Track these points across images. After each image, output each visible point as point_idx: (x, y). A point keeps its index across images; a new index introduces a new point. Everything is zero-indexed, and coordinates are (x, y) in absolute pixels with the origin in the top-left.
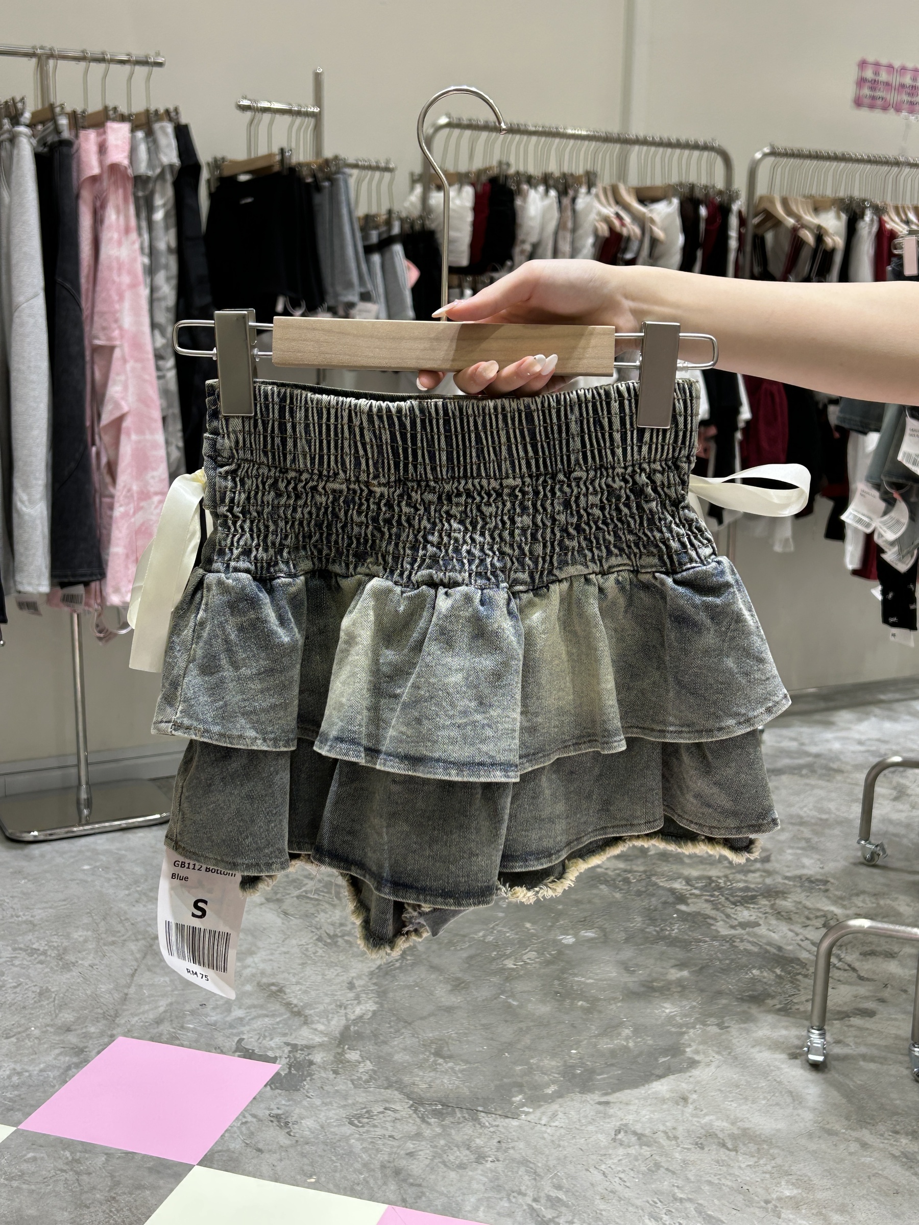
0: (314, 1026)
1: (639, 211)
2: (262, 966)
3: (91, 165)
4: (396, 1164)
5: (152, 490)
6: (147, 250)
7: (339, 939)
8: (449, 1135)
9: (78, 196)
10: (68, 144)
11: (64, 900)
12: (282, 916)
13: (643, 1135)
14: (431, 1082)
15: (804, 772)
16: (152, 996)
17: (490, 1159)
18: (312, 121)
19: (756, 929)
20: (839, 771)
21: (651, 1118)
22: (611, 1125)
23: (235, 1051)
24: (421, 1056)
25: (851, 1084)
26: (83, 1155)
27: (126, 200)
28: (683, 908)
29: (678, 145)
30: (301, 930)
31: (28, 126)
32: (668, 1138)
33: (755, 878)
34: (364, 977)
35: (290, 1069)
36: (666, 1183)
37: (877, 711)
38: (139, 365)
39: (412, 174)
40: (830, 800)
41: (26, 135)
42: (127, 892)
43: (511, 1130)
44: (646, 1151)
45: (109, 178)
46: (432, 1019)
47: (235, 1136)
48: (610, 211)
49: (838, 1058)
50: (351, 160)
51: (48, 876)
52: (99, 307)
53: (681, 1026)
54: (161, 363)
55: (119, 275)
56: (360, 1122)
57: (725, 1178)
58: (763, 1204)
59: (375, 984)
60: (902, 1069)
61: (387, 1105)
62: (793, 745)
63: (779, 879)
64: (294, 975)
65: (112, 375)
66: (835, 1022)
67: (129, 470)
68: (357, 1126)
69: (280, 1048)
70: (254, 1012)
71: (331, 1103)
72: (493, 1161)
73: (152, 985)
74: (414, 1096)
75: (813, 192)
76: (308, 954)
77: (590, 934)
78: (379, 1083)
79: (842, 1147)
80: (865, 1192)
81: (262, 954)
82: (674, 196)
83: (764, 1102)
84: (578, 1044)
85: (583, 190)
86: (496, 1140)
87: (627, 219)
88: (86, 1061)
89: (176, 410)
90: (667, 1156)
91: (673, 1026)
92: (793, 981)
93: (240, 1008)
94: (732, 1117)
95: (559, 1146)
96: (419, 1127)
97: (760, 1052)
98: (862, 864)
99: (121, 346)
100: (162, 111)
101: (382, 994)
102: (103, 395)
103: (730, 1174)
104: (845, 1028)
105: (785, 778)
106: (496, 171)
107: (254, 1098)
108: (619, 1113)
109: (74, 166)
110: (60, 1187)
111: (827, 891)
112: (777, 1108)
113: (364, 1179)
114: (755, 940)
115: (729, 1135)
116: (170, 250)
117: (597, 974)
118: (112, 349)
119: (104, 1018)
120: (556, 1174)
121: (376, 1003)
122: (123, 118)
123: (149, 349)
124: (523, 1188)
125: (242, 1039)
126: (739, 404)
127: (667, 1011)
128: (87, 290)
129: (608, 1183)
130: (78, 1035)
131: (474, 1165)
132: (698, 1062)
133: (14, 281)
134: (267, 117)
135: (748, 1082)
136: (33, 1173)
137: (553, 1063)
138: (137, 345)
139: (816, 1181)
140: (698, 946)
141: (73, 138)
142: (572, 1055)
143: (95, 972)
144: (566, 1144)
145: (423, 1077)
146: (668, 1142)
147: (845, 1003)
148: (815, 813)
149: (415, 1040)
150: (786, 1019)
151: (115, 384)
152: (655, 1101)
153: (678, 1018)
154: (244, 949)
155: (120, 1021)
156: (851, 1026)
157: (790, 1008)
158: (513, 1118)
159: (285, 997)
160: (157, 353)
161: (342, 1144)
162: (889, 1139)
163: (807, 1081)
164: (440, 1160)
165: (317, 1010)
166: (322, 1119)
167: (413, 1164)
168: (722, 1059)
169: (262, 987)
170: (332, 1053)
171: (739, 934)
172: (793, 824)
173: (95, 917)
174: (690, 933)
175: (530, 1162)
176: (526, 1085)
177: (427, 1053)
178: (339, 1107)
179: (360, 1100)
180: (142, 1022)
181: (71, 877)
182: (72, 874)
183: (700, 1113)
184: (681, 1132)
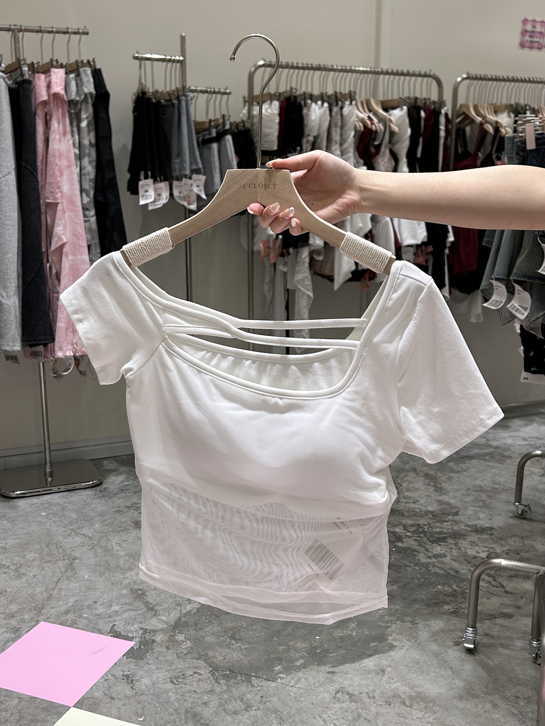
0: (160, 617)
1: (383, 115)
2: (135, 578)
3: (43, 95)
4: (195, 710)
6: (77, 145)
8: (231, 691)
9: (35, 114)
11: (27, 534)
13: (352, 694)
14: (225, 656)
15: (487, 457)
16: (66, 595)
17: (254, 708)
19: (444, 559)
20: (510, 457)
21: (360, 683)
22: (333, 688)
23: (109, 633)
24: (222, 639)
25: (490, 662)
27: (63, 116)
28: (399, 544)
31: (4, 72)
32: (369, 697)
33: (447, 525)
35: (140, 645)
37: (537, 419)
38: (73, 214)
39: (244, 97)
40: (501, 476)
41: (2, 77)
42: (64, 529)
43: (271, 689)
44: (353, 706)
45: (54, 102)
47: (99, 688)
48: (363, 115)
49: (485, 646)
51: (20, 518)
52: (49, 180)
53: (387, 622)
54: (87, 212)
55: (60, 161)
56: (177, 681)
60: (526, 653)
61: (196, 670)
63: (462, 527)
65: (57, 220)
66: (486, 621)
67: (68, 277)
68: (175, 684)
69: (136, 631)
70: (125, 607)
71: (161, 668)
72: (255, 710)
73: (68, 588)
74: (213, 665)
75: (495, 101)
79: (480, 706)
81: (137, 571)
82: (404, 105)
83: (433, 674)
84: (321, 632)
85: (347, 103)
86: (260, 696)
87: (375, 120)
89: (97, 241)
90: (366, 709)
91: (383, 622)
92: (462, 593)
93: (117, 604)
94: (412, 684)
95: (299, 701)
96: (213, 685)
98: (516, 517)
99: (62, 203)
100: (85, 61)
102: (52, 232)
103: (405, 723)
104: (493, 626)
105: (474, 461)
107: (115, 664)
108: (340, 680)
109: (33, 95)
111: (492, 534)
112: (441, 679)
113: (174, 719)
114: (442, 566)
115: (408, 696)
116: (91, 144)
118: (57, 204)
119: (35, 609)
120: (294, 720)
122: (62, 66)
123: (79, 204)
125: (115, 625)
126: (447, 232)
128: (42, 170)
131: (244, 712)
132: (395, 646)
135: (425, 660)
137: (304, 645)
138: (72, 202)
140: (405, 569)
141: (31, 79)
142: (316, 640)
143: (35, 580)
144: (303, 699)
145: (221, 652)
146: (369, 700)
147: (494, 609)
148: (491, 484)
149: (220, 628)
150: (455, 618)
151: (58, 226)
152: (363, 672)
153: (386, 617)
154: (126, 566)
155: (44, 611)
156: (496, 624)
157: (459, 612)
158: (273, 681)
159: (145, 598)
160: (84, 207)
161: (164, 695)
162: (511, 702)
163: (463, 660)
164: (223, 708)
165: (163, 607)
166: (155, 679)
167: (205, 710)
168: (410, 644)
169: (132, 591)
170: (168, 635)
171: (432, 562)
172: (476, 491)
173: (42, 545)
174: (402, 561)
175: (279, 711)
176: (284, 659)
177: (226, 637)
178: (166, 671)
179: (180, 667)
180: (57, 612)
181: (34, 520)
182: (34, 518)
183: (391, 681)
184: (377, 693)
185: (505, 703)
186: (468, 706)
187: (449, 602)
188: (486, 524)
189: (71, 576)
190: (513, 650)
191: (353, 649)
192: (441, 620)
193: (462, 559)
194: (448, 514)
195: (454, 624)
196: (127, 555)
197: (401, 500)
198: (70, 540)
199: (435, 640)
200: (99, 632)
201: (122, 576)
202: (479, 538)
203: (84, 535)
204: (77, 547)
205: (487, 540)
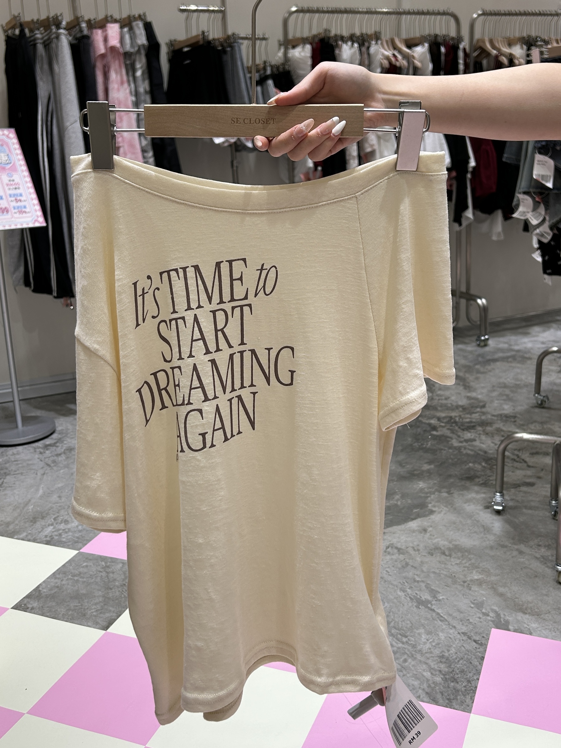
1: (407, 52)
3: (101, 48)
6: (133, 93)
9: (94, 67)
13: (400, 549)
15: (510, 360)
18: (220, 15)
19: (474, 443)
20: (530, 359)
21: (406, 540)
22: (384, 544)
25: (517, 521)
26: (111, 564)
27: (120, 66)
29: (428, 13)
31: (65, 29)
32: (414, 550)
33: (476, 416)
36: (411, 573)
37: (554, 325)
39: (279, 41)
40: (522, 374)
41: (64, 34)
44: (402, 557)
45: (111, 54)
48: (389, 53)
49: (511, 508)
50: (242, 35)
53: (427, 493)
54: (146, 154)
57: (443, 570)
58: (462, 583)
60: (546, 513)
62: (506, 346)
63: (489, 416)
66: (512, 489)
75: (508, 35)
79: (509, 553)
80: (518, 576)
82: (425, 42)
83: (468, 531)
85: (373, 42)
87: (399, 57)
90: (412, 559)
91: (423, 493)
92: (491, 469)
94: (450, 539)
97: (469, 505)
98: (536, 407)
99: (123, 146)
100: (137, 16)
103: (446, 568)
104: (517, 493)
105: (498, 364)
106: (323, 35)
108: (390, 538)
109: (92, 49)
110: (99, 579)
111: (515, 421)
112: (475, 534)
114: (472, 448)
115: (447, 548)
116: (146, 92)
118: (119, 147)
122: (116, 21)
123: (139, 147)
126: (468, 158)
127: (421, 486)
132: (435, 511)
133: (64, 115)
134: (195, 14)
135: (460, 521)
136: (86, 573)
138: (132, 145)
139: (492, 571)
140: (440, 452)
141: (89, 34)
146: (414, 552)
147: (519, 480)
148: (513, 381)
150: (485, 488)
152: (409, 532)
153: (426, 489)
156: (521, 491)
157: (488, 483)
160: (143, 149)
162: (535, 549)
163: (493, 520)
168: (447, 509)
171: (463, 446)
172: (501, 387)
174: (437, 446)
183: (433, 537)
184: (421, 547)
185: (529, 550)
187: (480, 476)
188: (510, 413)
192: (473, 490)
193: (490, 442)
194: (477, 407)
195: (485, 493)
197: (435, 397)
202: (504, 425)
205: (511, 426)
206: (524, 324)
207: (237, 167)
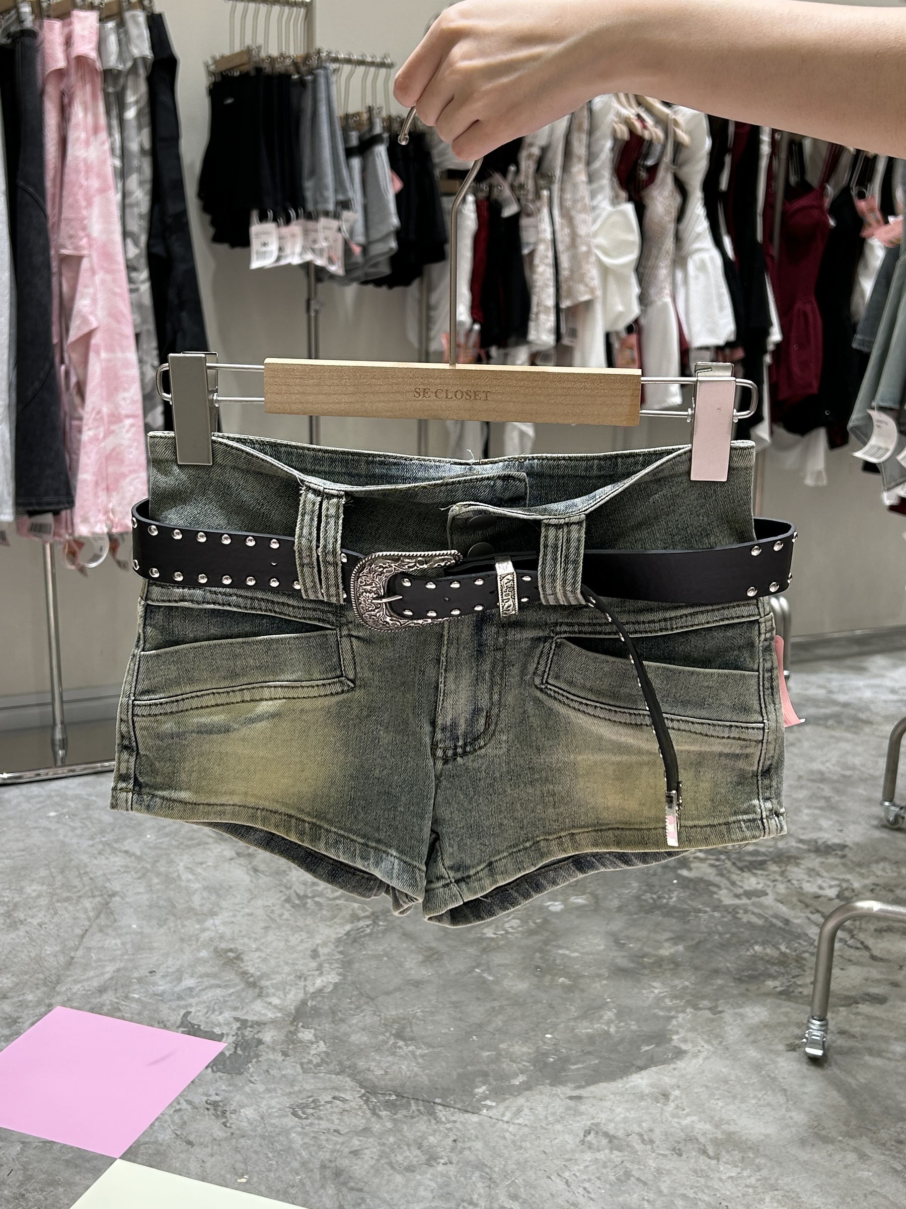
0: (269, 1000)
1: (663, 112)
2: (222, 929)
3: (56, 58)
4: (338, 1163)
5: (123, 412)
6: (118, 152)
7: (309, 901)
8: (400, 1131)
9: (42, 93)
10: (32, 34)
11: (23, 850)
12: (252, 873)
13: (614, 1137)
14: (387, 1068)
15: (830, 722)
16: (99, 960)
17: (442, 1161)
19: (763, 900)
20: (869, 722)
21: (626, 1117)
22: (581, 1124)
23: (180, 1027)
24: (381, 1037)
25: (853, 1082)
27: (94, 97)
28: (684, 873)
30: (269, 889)
32: (643, 1141)
34: (330, 944)
35: (236, 1048)
36: (635, 1196)
38: (108, 277)
40: (855, 755)
42: (91, 842)
43: (470, 1127)
44: (616, 1156)
45: (77, 71)
46: (398, 995)
47: (166, 1125)
49: (843, 1052)
51: (11, 822)
52: (67, 213)
53: (669, 1009)
54: (134, 275)
55: (87, 179)
56: (304, 1113)
57: (702, 1191)
59: (341, 952)
61: (337, 1094)
62: (821, 693)
63: (793, 843)
64: (256, 939)
65: (80, 288)
66: (841, 1009)
67: (98, 391)
68: (300, 1118)
69: (228, 1024)
70: (207, 982)
71: (275, 1090)
72: (445, 1164)
73: (102, 948)
74: (367, 1084)
76: (272, 916)
77: (580, 900)
78: (331, 1067)
79: (837, 1157)
81: (224, 916)
83: (753, 1101)
84: (554, 1026)
86: (452, 1139)
87: (649, 121)
88: (18, 1034)
89: (151, 326)
90: (639, 1163)
91: (662, 1009)
92: (798, 960)
93: (192, 976)
94: (717, 1118)
95: (521, 1147)
96: (368, 1120)
98: (885, 827)
99: (90, 256)
101: (347, 964)
102: (71, 309)
103: (708, 1187)
104: (852, 1017)
105: (807, 729)
107: (193, 1082)
108: (592, 1111)
109: (39, 59)
111: (844, 856)
112: (768, 1109)
113: (301, 1180)
114: (760, 911)
115: (711, 1140)
116: (142, 151)
117: (583, 947)
118: (80, 258)
119: (45, 984)
120: (513, 1181)
121: (339, 974)
122: (92, 7)
123: (121, 259)
124: (475, 1197)
125: (189, 1013)
126: (770, 324)
127: (656, 991)
128: (54, 195)
129: (570, 1194)
130: (14, 1003)
131: (424, 1167)
132: (685, 1052)
135: (737, 1077)
137: (525, 1049)
138: (107, 255)
140: (697, 917)
141: (36, 28)
142: (547, 1041)
143: (43, 932)
144: (529, 1145)
145: (380, 1062)
146: (643, 1146)
147: (854, 987)
148: (838, 769)
149: (376, 1018)
150: (787, 1003)
151: (83, 297)
152: (632, 1097)
153: (667, 1000)
154: (205, 909)
155: (61, 988)
156: (858, 1014)
157: (793, 992)
158: (473, 1113)
159: (242, 965)
160: (130, 264)
161: (281, 1138)
162: (890, 1150)
163: (804, 1077)
164: (386, 1160)
165: (274, 981)
166: (263, 1108)
167: (356, 1165)
168: (712, 1049)
169: (219, 953)
170: (284, 1031)
171: (743, 905)
172: (813, 781)
173: (53, 870)
174: (690, 902)
175: (486, 1166)
176: (491, 1074)
177: (387, 1034)
178: (283, 1095)
179: (308, 1087)
180: (84, 990)
181: (35, 825)
182: (36, 821)
183: (681, 1112)
184: (657, 1135)
185: (879, 1151)
186: (816, 1157)
187: (775, 974)
188: (833, 838)
189: (107, 926)
190: (889, 1059)
191: (613, 1056)
192: (763, 1005)
193: (795, 900)
195: (786, 1014)
196: (205, 888)
198: (102, 861)
199: (754, 1042)
200: (162, 1025)
201: (198, 926)
202: (823, 863)
203: (126, 852)
204: (114, 873)
205: (837, 866)
206: (856, 649)
207: (317, 312)
